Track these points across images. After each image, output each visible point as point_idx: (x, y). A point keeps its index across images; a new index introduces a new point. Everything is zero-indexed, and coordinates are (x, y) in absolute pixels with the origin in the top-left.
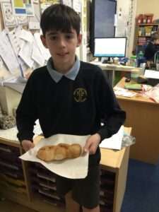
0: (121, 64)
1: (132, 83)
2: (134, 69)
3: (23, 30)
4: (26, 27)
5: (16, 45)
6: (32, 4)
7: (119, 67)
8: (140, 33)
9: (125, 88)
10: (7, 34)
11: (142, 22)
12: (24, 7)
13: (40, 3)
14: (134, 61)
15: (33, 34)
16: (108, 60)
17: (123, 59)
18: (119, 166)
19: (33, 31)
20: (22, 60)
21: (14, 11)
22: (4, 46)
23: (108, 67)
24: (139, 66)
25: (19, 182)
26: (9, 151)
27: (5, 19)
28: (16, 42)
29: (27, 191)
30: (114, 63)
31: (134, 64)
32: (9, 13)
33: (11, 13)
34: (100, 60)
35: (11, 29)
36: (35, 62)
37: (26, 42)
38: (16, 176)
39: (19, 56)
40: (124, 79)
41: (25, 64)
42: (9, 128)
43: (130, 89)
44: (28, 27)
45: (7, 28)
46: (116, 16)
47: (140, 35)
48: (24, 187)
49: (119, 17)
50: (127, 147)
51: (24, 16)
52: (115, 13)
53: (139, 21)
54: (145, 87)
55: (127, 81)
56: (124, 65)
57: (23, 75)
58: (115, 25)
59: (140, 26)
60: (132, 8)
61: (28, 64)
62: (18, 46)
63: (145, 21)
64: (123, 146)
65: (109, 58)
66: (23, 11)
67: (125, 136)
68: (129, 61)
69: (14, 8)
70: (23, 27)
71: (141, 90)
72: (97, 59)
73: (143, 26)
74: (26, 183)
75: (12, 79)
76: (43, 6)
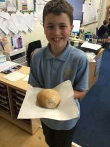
3: (3, 12)
4: (5, 10)
19: (10, 13)
36: (11, 31)
37: (4, 19)
41: (3, 32)
46: (84, 5)
51: (3, 3)
52: (84, 3)
53: (109, 10)
58: (84, 11)
61: (6, 32)
70: (3, 10)
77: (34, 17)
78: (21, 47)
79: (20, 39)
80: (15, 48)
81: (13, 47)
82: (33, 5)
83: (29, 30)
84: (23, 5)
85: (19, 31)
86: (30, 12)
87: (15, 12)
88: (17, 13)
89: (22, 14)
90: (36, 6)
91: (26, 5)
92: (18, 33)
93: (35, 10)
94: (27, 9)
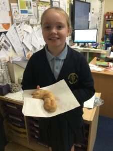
0: (94, 48)
1: (101, 62)
2: (103, 51)
3: (26, 25)
4: (28, 22)
5: (21, 35)
6: (32, 7)
7: (92, 49)
8: (107, 25)
9: (96, 65)
10: (15, 28)
11: (109, 18)
12: (27, 9)
13: (38, 6)
14: (102, 45)
15: (32, 28)
16: (84, 44)
17: (95, 44)
18: (92, 120)
20: (25, 46)
21: (20, 12)
22: (13, 36)
23: (84, 50)
24: (106, 49)
25: (22, 130)
26: (15, 108)
27: (14, 17)
28: (21, 33)
29: (27, 136)
30: (88, 47)
31: (103, 48)
32: (16, 13)
33: (18, 13)
34: (78, 45)
35: (17, 24)
36: (34, 47)
37: (28, 33)
38: (19, 125)
39: (23, 43)
40: (96, 58)
41: (27, 48)
42: (15, 92)
43: (100, 66)
44: (29, 23)
45: (15, 24)
46: (90, 13)
47: (107, 27)
48: (25, 133)
49: (92, 15)
50: (98, 107)
51: (26, 15)
52: (89, 11)
53: (107, 17)
54: (111, 64)
55: (97, 60)
56: (96, 48)
57: (25, 56)
58: (90, 20)
59: (107, 21)
60: (101, 8)
62: (22, 36)
63: (110, 17)
64: (94, 106)
65: (85, 43)
66: (26, 12)
67: (96, 99)
68: (99, 45)
69: (20, 10)
70: (26, 22)
71: (108, 66)
72: (76, 44)
73: (109, 21)
74: (26, 131)
75: (18, 59)
76: (39, 8)
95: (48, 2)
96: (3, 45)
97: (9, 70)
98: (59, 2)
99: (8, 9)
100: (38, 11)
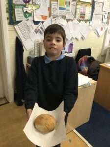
3: (62, 19)
4: (64, 17)
6: (71, 5)
10: (51, 20)
12: (65, 7)
15: (68, 22)
19: (68, 20)
21: (58, 8)
27: (52, 12)
32: (55, 9)
35: (54, 17)
37: (62, 25)
45: (52, 17)
51: (64, 11)
66: (64, 9)
69: (58, 7)
70: (62, 17)
76: (78, 7)
77: (90, 26)
78: (71, 52)
79: (71, 45)
80: (66, 52)
81: (65, 51)
82: (90, 15)
83: (82, 38)
84: (81, 14)
85: (73, 38)
86: (86, 21)
87: (72, 20)
88: (74, 21)
89: (78, 22)
90: (94, 15)
91: (84, 14)
92: (71, 40)
93: (91, 19)
94: (84, 18)
95: (89, 3)
96: (39, 30)
97: (39, 49)
98: (103, 3)
99: (48, 6)
100: (76, 9)
